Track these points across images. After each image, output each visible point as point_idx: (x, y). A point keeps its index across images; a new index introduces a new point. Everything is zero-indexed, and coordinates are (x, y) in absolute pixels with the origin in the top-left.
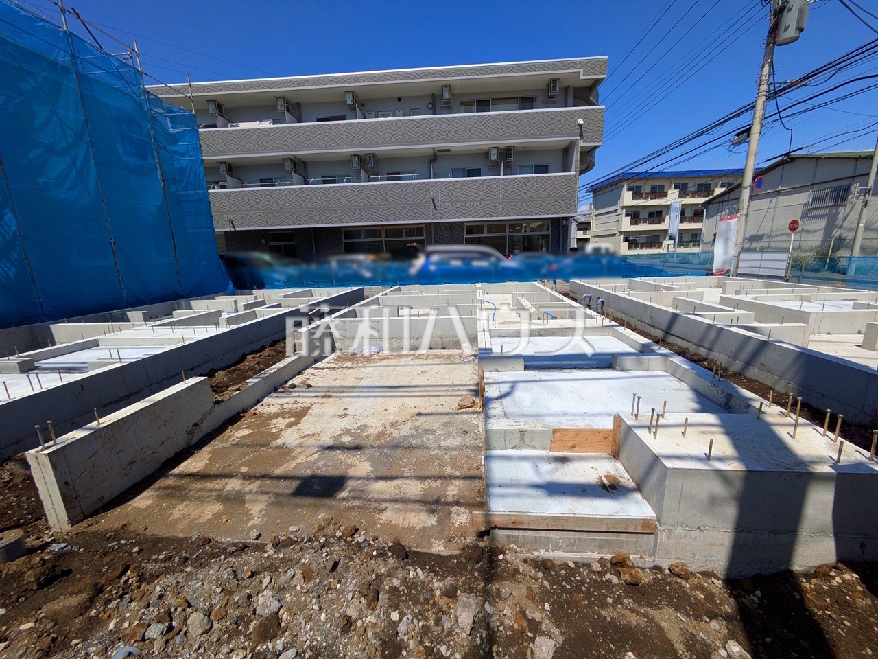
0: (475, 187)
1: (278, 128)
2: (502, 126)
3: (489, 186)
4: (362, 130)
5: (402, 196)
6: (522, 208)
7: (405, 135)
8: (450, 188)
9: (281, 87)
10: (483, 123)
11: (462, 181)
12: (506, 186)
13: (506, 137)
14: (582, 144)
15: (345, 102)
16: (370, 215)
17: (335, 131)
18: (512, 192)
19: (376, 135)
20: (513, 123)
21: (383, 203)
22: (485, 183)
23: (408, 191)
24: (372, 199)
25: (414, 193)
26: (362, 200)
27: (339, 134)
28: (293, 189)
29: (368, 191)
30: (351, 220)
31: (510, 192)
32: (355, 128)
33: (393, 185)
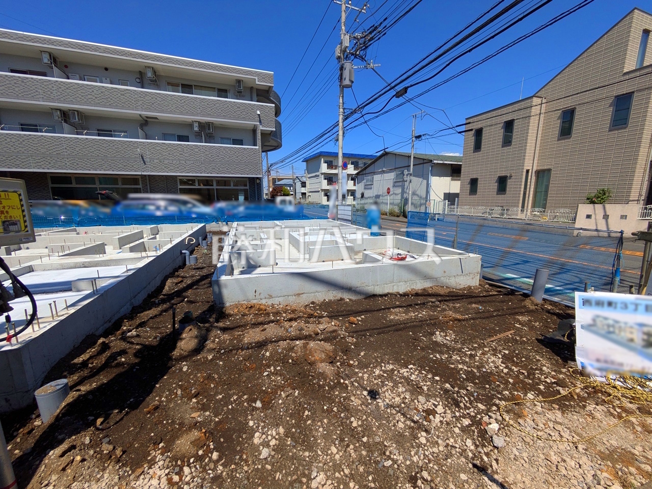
0: (180, 149)
2: (199, 107)
3: (192, 150)
4: (60, 88)
5: (110, 150)
6: (220, 168)
7: (109, 100)
8: (158, 148)
10: (183, 101)
11: (168, 143)
12: (206, 151)
13: (204, 115)
14: (261, 128)
15: (40, 60)
16: (75, 164)
17: (28, 84)
18: (211, 156)
19: (77, 95)
20: (208, 106)
21: (89, 155)
22: (188, 147)
23: (116, 146)
24: (76, 150)
25: (122, 148)
26: (65, 150)
27: (34, 87)
29: (72, 143)
30: (53, 167)
32: (53, 85)
33: (100, 140)
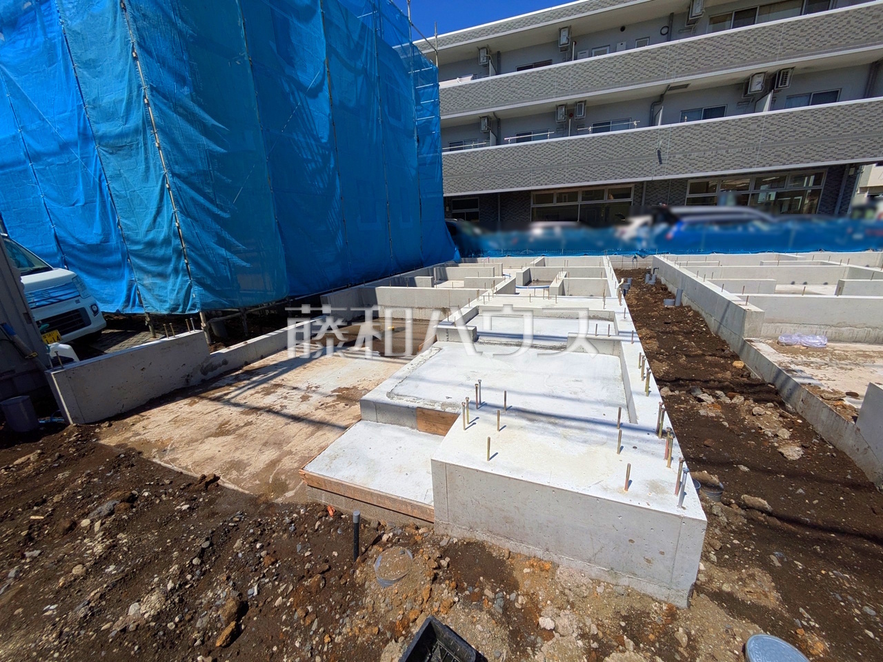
0: (722, 130)
1: (481, 82)
2: (782, 41)
3: (745, 128)
4: (577, 73)
5: (617, 150)
6: (793, 153)
7: (633, 72)
9: (489, 34)
10: (752, 40)
11: (705, 124)
12: (772, 124)
13: (787, 55)
15: (557, 42)
17: (544, 78)
18: (781, 132)
19: (595, 77)
20: (802, 34)
21: (592, 160)
22: (739, 123)
23: (627, 142)
24: (579, 155)
25: (635, 144)
26: (567, 158)
27: (550, 81)
28: (490, 150)
29: (576, 147)
30: (551, 182)
31: (777, 133)
32: (570, 72)
33: (609, 136)
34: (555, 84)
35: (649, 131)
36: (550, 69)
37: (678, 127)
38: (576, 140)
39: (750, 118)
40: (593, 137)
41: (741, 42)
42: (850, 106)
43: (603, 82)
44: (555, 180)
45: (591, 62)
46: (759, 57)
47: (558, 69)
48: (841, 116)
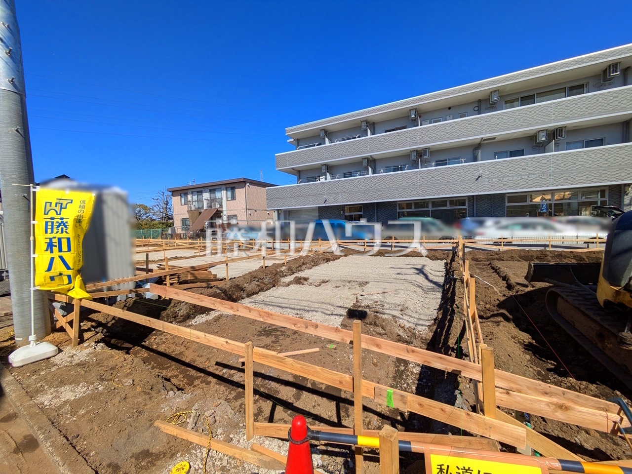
0: (523, 164)
2: (554, 112)
3: (539, 162)
4: (422, 133)
5: (453, 176)
6: (577, 178)
7: (458, 132)
8: (498, 167)
9: (366, 114)
10: (533, 112)
11: (510, 160)
12: (557, 160)
13: (559, 120)
15: (409, 116)
16: (424, 192)
17: (402, 136)
18: (565, 165)
19: (434, 135)
20: (566, 108)
21: (436, 182)
22: (534, 160)
23: (458, 172)
24: (427, 180)
25: (463, 173)
26: (419, 181)
27: (405, 138)
28: (369, 177)
29: (424, 175)
30: (409, 196)
31: (562, 165)
32: (417, 132)
33: (446, 168)
34: (409, 139)
35: (473, 165)
36: (405, 131)
37: (492, 163)
38: (424, 171)
39: (541, 157)
40: (436, 169)
41: (526, 114)
42: (612, 148)
43: (439, 137)
44: (412, 194)
45: (430, 127)
46: (539, 122)
47: (409, 131)
48: (607, 155)
